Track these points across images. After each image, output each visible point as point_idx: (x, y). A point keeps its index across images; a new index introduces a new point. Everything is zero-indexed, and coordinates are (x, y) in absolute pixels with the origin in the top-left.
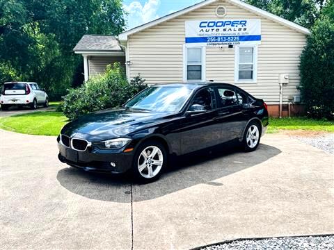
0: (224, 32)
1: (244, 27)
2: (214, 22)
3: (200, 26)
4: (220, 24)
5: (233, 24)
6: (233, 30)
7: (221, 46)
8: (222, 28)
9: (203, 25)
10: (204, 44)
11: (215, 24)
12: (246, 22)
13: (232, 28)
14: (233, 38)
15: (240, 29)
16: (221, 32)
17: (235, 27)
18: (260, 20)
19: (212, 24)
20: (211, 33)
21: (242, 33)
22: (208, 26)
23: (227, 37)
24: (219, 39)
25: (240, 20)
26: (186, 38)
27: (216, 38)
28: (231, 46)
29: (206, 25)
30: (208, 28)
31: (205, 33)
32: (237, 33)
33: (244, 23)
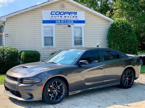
0: (65, 18)
1: (76, 16)
2: (59, 12)
3: (51, 14)
4: (63, 13)
5: (69, 13)
6: (70, 17)
7: (64, 26)
8: (64, 16)
9: (52, 13)
10: (54, 25)
11: (60, 13)
12: (77, 13)
13: (69, 16)
14: (70, 21)
15: (73, 17)
16: (63, 18)
17: (71, 15)
18: (84, 12)
19: (58, 13)
20: (58, 18)
21: (74, 19)
22: (56, 14)
23: (67, 21)
24: (62, 22)
25: (73, 12)
26: (43, 21)
27: (61, 21)
28: (69, 26)
29: (54, 13)
30: (56, 15)
31: (54, 18)
32: (72, 18)
33: (75, 13)
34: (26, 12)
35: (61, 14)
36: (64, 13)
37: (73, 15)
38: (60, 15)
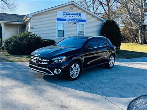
1: (80, 16)
3: (63, 14)
7: (72, 23)
9: (64, 13)
10: (65, 22)
11: (69, 14)
13: (76, 16)
14: (76, 20)
18: (86, 14)
21: (79, 18)
23: (74, 20)
26: (57, 19)
27: (70, 19)
28: (75, 23)
29: (65, 14)
30: (66, 15)
31: (65, 17)
32: (77, 18)
33: (80, 14)
34: (45, 12)
35: (70, 15)
36: (72, 14)
37: (78, 16)
38: (69, 15)
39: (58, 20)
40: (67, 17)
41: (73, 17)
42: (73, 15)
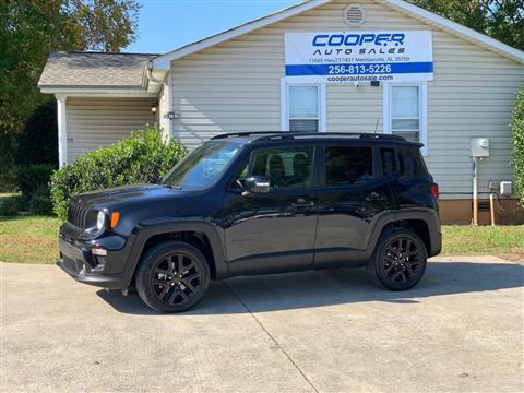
0: (362, 56)
1: (400, 46)
3: (314, 44)
4: (353, 40)
5: (378, 40)
6: (377, 52)
7: (356, 83)
8: (357, 48)
10: (322, 79)
11: (344, 40)
12: (403, 36)
13: (377, 48)
14: (380, 67)
15: (391, 51)
16: (355, 55)
18: (430, 33)
19: (338, 40)
20: (336, 56)
21: (395, 58)
22: (330, 44)
23: (367, 66)
24: (351, 68)
25: (392, 33)
26: (287, 67)
27: (347, 66)
28: (375, 84)
30: (329, 48)
31: (323, 56)
32: (386, 57)
33: (400, 38)
35: (346, 44)
36: (360, 39)
37: (391, 45)
38: (343, 47)
39: (292, 70)
40: (334, 56)
41: (362, 51)
42: (365, 45)
